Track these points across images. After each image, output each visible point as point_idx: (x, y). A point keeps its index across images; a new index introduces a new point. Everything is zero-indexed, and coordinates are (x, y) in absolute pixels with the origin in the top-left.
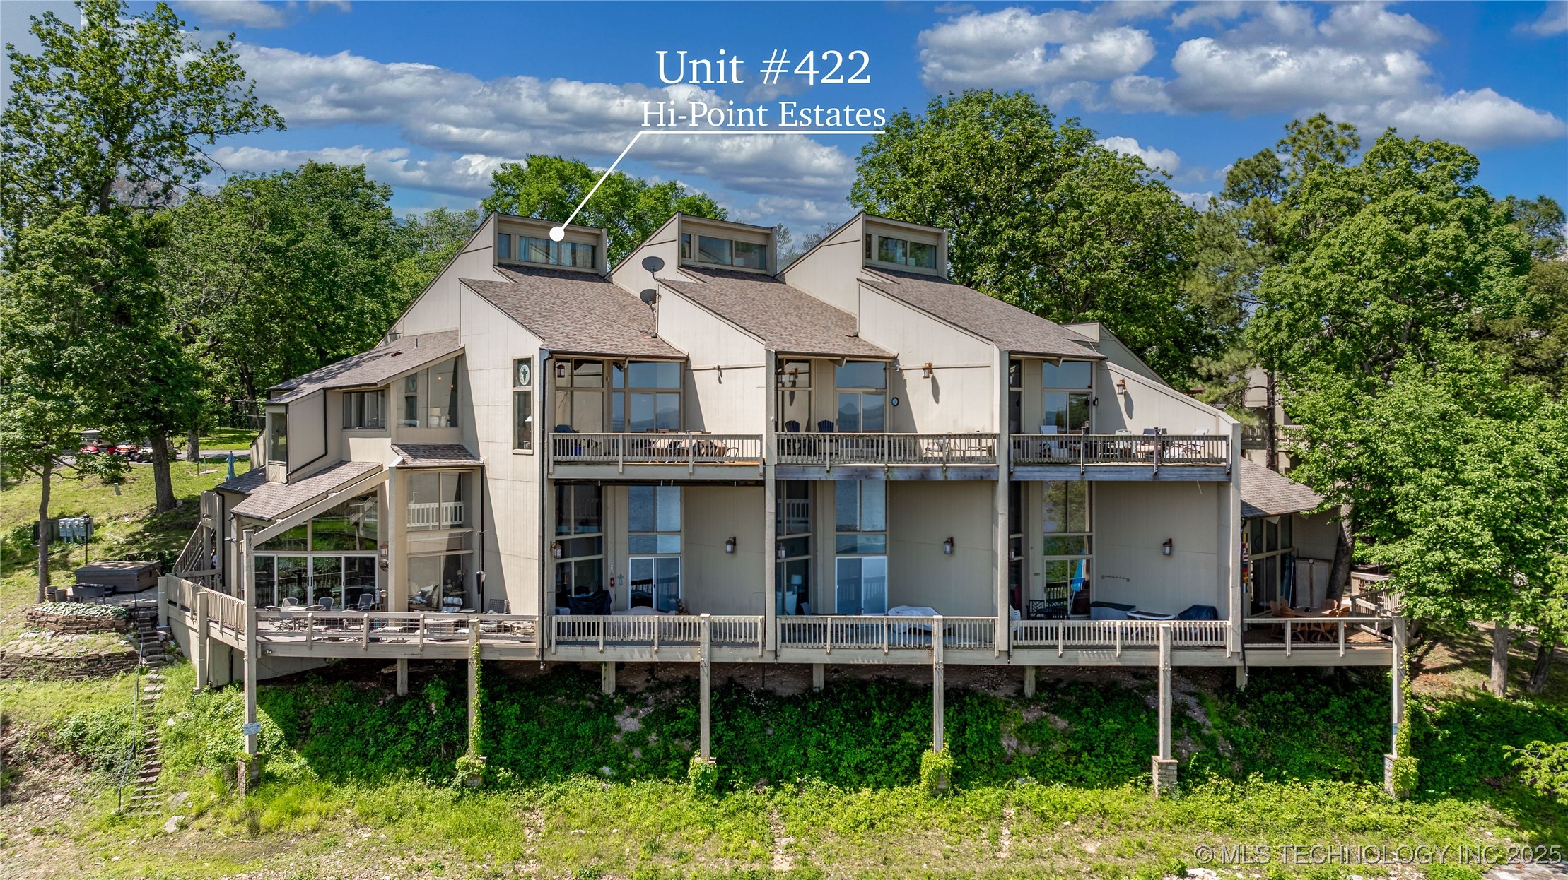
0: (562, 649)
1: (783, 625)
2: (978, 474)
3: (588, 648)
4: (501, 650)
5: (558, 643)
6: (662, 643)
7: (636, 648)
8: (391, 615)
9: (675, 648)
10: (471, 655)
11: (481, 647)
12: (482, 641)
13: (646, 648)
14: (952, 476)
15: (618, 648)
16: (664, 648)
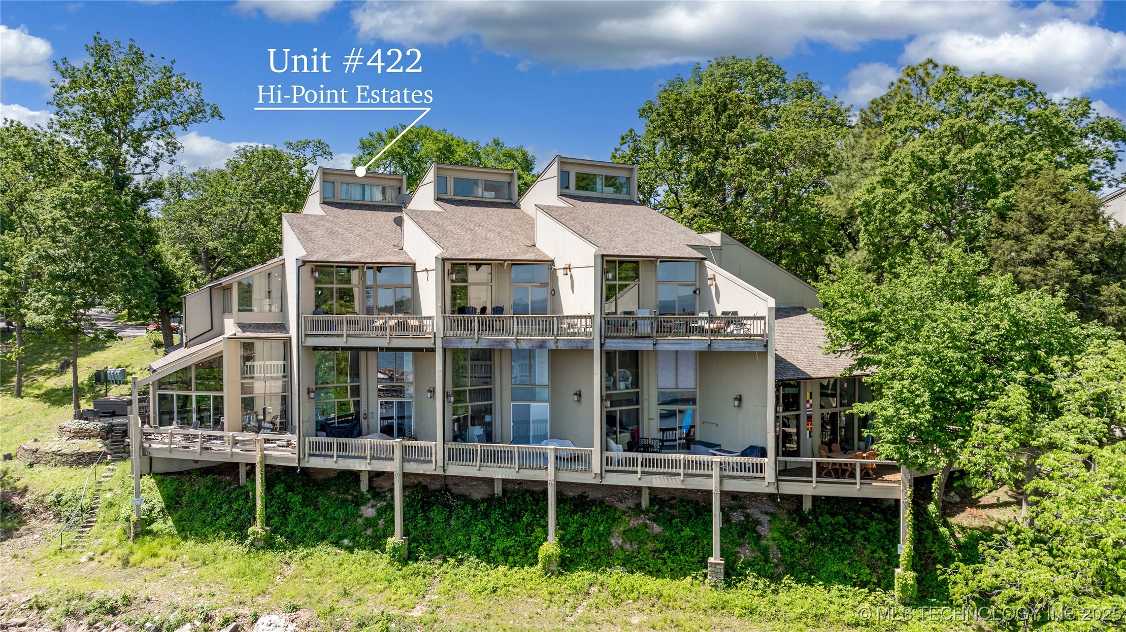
0: (312, 459)
1: (449, 449)
2: (580, 345)
3: (328, 459)
4: (276, 458)
5: (310, 455)
6: (373, 458)
7: (357, 461)
8: (226, 434)
9: (381, 461)
10: (257, 460)
11: (265, 457)
12: (265, 452)
13: (363, 461)
14: (561, 346)
15: (346, 460)
16: (374, 462)
